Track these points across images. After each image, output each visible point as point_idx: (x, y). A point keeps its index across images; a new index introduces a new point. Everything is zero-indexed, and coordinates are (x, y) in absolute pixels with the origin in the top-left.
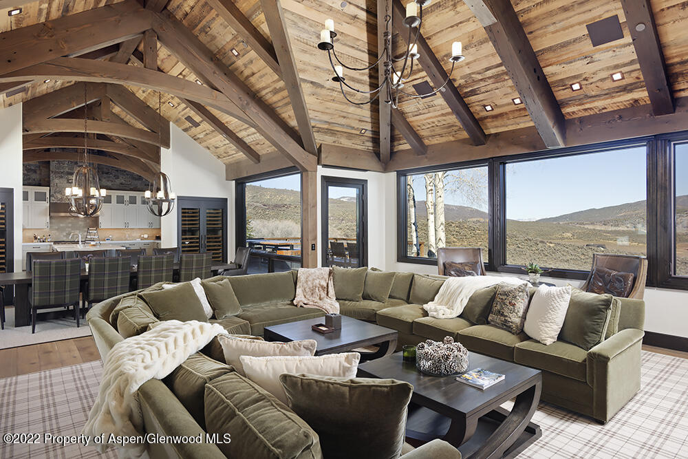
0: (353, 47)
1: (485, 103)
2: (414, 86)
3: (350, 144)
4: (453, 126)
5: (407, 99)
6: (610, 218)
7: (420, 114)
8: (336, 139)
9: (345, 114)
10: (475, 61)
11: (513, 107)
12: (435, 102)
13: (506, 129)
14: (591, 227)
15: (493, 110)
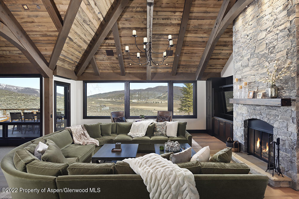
0: (92, 29)
1: (130, 62)
2: (106, 50)
3: (68, 67)
4: (115, 67)
5: (100, 54)
6: (105, 97)
7: (104, 61)
8: (64, 64)
9: (73, 54)
10: (133, 49)
11: (138, 66)
12: (112, 58)
13: (133, 72)
14: (100, 100)
15: (132, 65)
